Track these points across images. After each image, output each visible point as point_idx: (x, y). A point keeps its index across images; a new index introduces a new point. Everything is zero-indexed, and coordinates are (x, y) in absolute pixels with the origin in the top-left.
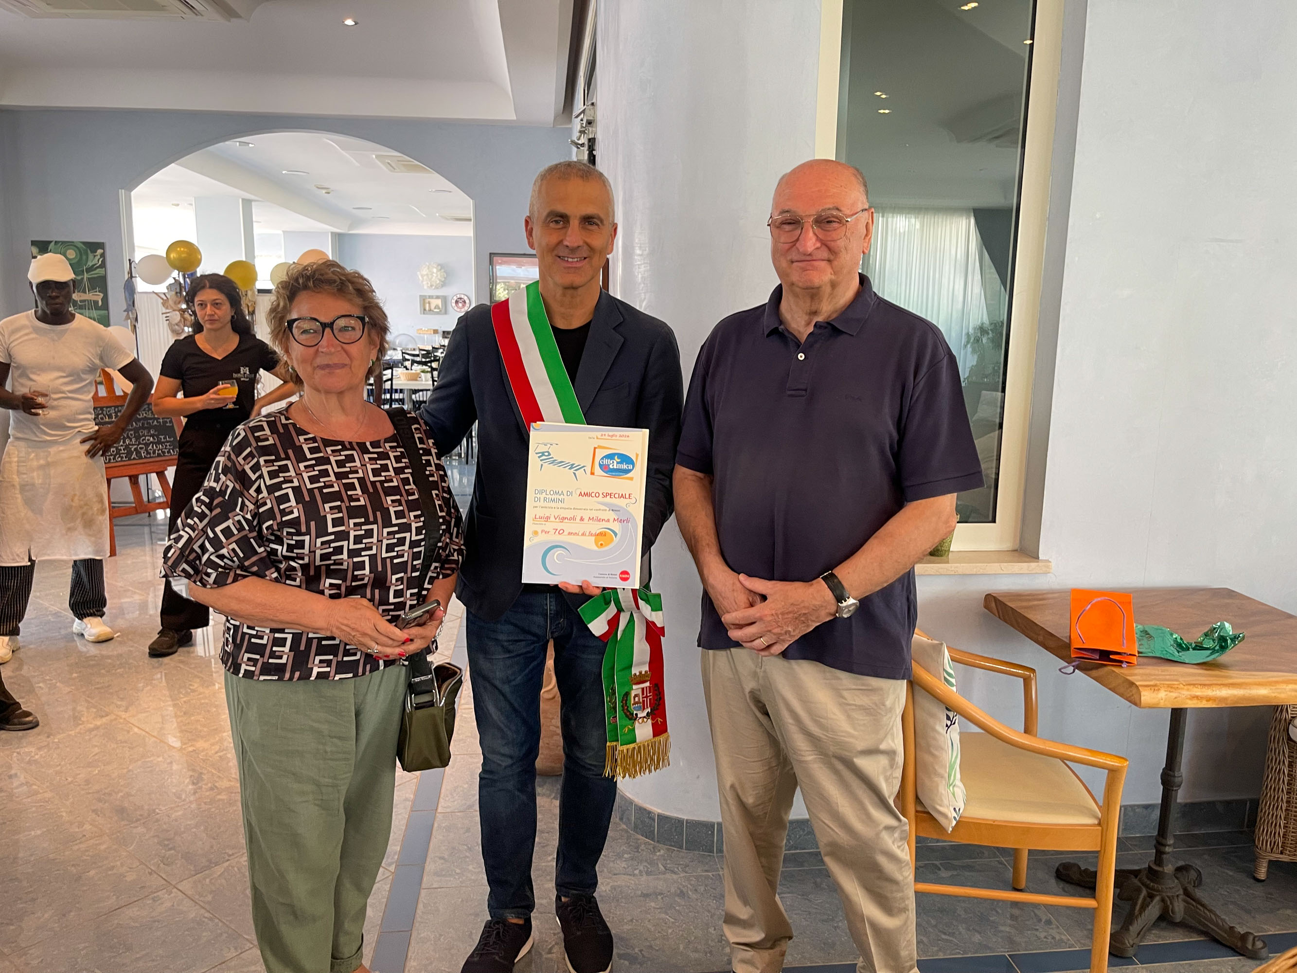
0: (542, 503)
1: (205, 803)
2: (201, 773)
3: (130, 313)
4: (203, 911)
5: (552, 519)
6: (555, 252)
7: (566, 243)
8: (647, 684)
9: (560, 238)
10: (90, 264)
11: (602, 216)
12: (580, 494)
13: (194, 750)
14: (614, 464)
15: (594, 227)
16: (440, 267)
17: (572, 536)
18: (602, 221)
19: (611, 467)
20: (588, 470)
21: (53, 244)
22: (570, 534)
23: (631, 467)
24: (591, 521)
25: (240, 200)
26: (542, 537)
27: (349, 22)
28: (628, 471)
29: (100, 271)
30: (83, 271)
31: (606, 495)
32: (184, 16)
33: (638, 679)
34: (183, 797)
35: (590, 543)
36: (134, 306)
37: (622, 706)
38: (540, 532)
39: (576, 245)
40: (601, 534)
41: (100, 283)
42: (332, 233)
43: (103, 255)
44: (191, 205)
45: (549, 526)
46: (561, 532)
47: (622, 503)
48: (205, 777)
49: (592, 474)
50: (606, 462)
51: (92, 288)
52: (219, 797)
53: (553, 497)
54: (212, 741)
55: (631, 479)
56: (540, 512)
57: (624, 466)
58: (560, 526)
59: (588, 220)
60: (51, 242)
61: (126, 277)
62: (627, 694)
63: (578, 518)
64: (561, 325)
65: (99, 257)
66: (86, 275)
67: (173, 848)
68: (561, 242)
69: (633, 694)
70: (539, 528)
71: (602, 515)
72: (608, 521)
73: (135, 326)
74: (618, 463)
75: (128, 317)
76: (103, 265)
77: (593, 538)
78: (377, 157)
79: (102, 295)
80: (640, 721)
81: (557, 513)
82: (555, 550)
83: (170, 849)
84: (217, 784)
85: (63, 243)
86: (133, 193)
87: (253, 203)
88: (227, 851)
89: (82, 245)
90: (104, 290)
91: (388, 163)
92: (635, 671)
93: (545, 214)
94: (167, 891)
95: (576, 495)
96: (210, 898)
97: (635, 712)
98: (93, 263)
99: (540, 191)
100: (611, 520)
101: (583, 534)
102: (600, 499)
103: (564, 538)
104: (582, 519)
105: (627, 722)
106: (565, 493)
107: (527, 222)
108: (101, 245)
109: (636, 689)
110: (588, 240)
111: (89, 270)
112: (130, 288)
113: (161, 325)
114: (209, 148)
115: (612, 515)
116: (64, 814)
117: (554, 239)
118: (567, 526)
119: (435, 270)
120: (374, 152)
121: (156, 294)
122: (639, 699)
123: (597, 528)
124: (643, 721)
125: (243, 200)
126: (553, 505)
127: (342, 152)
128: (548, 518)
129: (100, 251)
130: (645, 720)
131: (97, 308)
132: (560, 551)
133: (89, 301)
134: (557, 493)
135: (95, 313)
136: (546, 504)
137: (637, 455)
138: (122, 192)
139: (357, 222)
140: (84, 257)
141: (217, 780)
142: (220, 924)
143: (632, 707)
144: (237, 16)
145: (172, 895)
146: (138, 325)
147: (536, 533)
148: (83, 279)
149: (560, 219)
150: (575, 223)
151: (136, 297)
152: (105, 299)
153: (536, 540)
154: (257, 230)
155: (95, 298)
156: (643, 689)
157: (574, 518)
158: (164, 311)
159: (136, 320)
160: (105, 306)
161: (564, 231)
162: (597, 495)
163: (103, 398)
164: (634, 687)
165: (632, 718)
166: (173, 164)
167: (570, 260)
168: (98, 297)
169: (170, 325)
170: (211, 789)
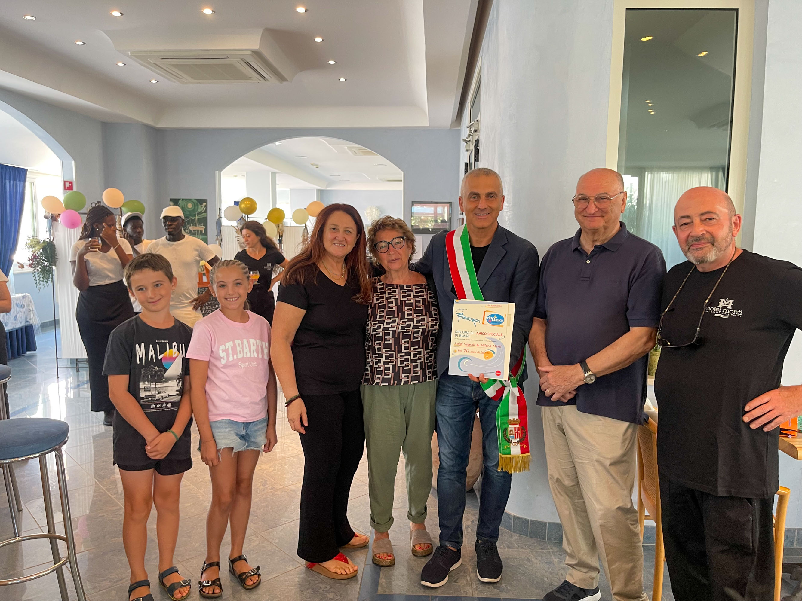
0: (459, 337)
1: (270, 495)
2: (266, 481)
3: (219, 237)
4: (274, 547)
5: (463, 344)
6: (474, 212)
7: (479, 207)
8: (518, 426)
9: (476, 205)
10: (199, 211)
11: (496, 192)
12: (477, 333)
13: (261, 469)
14: (494, 319)
15: (492, 199)
16: (377, 208)
17: (473, 354)
18: (496, 195)
19: (492, 320)
20: (481, 321)
21: (181, 200)
22: (471, 352)
23: (502, 321)
24: (482, 346)
25: (270, 173)
26: (458, 353)
27: (342, 80)
28: (501, 323)
29: (204, 215)
30: (195, 215)
31: (490, 334)
32: (259, 82)
33: (513, 423)
34: (258, 491)
35: (481, 357)
36: (220, 233)
37: (504, 435)
38: (457, 350)
39: (484, 208)
40: (487, 353)
41: (204, 221)
42: (317, 190)
43: (206, 206)
44: (244, 176)
45: (462, 348)
46: (467, 351)
47: (498, 338)
48: (268, 483)
49: (483, 324)
50: (490, 318)
51: (200, 223)
52: (276, 493)
53: (464, 334)
54: (270, 465)
55: (502, 326)
56: (458, 341)
57: (499, 320)
58: (467, 348)
59: (490, 195)
60: (179, 199)
61: (217, 217)
62: (506, 429)
63: (476, 345)
64: (476, 245)
65: (204, 207)
66: (197, 217)
67: (256, 516)
68: (477, 206)
69: (509, 429)
70: (457, 349)
71: (487, 343)
72: (491, 346)
73: (221, 244)
74: (496, 319)
75: (217, 239)
76: (206, 211)
77: (483, 355)
78: (348, 148)
79: (204, 227)
80: (514, 444)
81: (465, 342)
82: (463, 360)
83: (255, 516)
84: (274, 487)
85: (186, 200)
86: (222, 172)
87: (277, 175)
88: (284, 519)
89: (195, 201)
90: (206, 225)
91: (354, 151)
92: (511, 418)
93: (468, 194)
94: (256, 536)
95: (475, 334)
96: (277, 541)
97: (510, 439)
98: (201, 210)
99: (465, 183)
100: (492, 346)
101: (478, 353)
102: (487, 336)
103: (469, 354)
104: (478, 345)
105: (506, 443)
106: (470, 333)
107: (460, 199)
108: (205, 201)
109: (511, 427)
110: (490, 205)
111: (199, 214)
112: (219, 223)
113: (234, 243)
114: (261, 148)
115: (493, 344)
116: (200, 496)
117: (472, 206)
118: (471, 349)
119: (374, 210)
120: (346, 146)
121: (233, 226)
122: (513, 432)
123: (485, 350)
124: (515, 444)
125: (272, 173)
126: (464, 338)
127: (329, 145)
128: (461, 344)
129: (204, 204)
130: (516, 444)
131: (202, 234)
132: (466, 360)
133: (198, 231)
134: (466, 332)
135: (201, 237)
136: (460, 338)
137: (505, 315)
138: (217, 172)
139: (331, 183)
140: (196, 207)
141: (275, 484)
142: (284, 554)
143: (509, 436)
144: (285, 80)
145: (259, 538)
146: (223, 243)
147: (455, 351)
148: (195, 219)
149: (475, 196)
150: (483, 197)
151: (222, 228)
152: (206, 230)
153: (456, 354)
154: (278, 188)
155: (201, 229)
156: (515, 428)
157: (473, 345)
158: (237, 235)
159: (222, 241)
160: (206, 233)
161: (478, 202)
162: (485, 334)
163: (205, 282)
164: (510, 426)
165: (510, 442)
166: (242, 157)
167: (481, 215)
168: (203, 228)
169: (239, 243)
170: (272, 489)
